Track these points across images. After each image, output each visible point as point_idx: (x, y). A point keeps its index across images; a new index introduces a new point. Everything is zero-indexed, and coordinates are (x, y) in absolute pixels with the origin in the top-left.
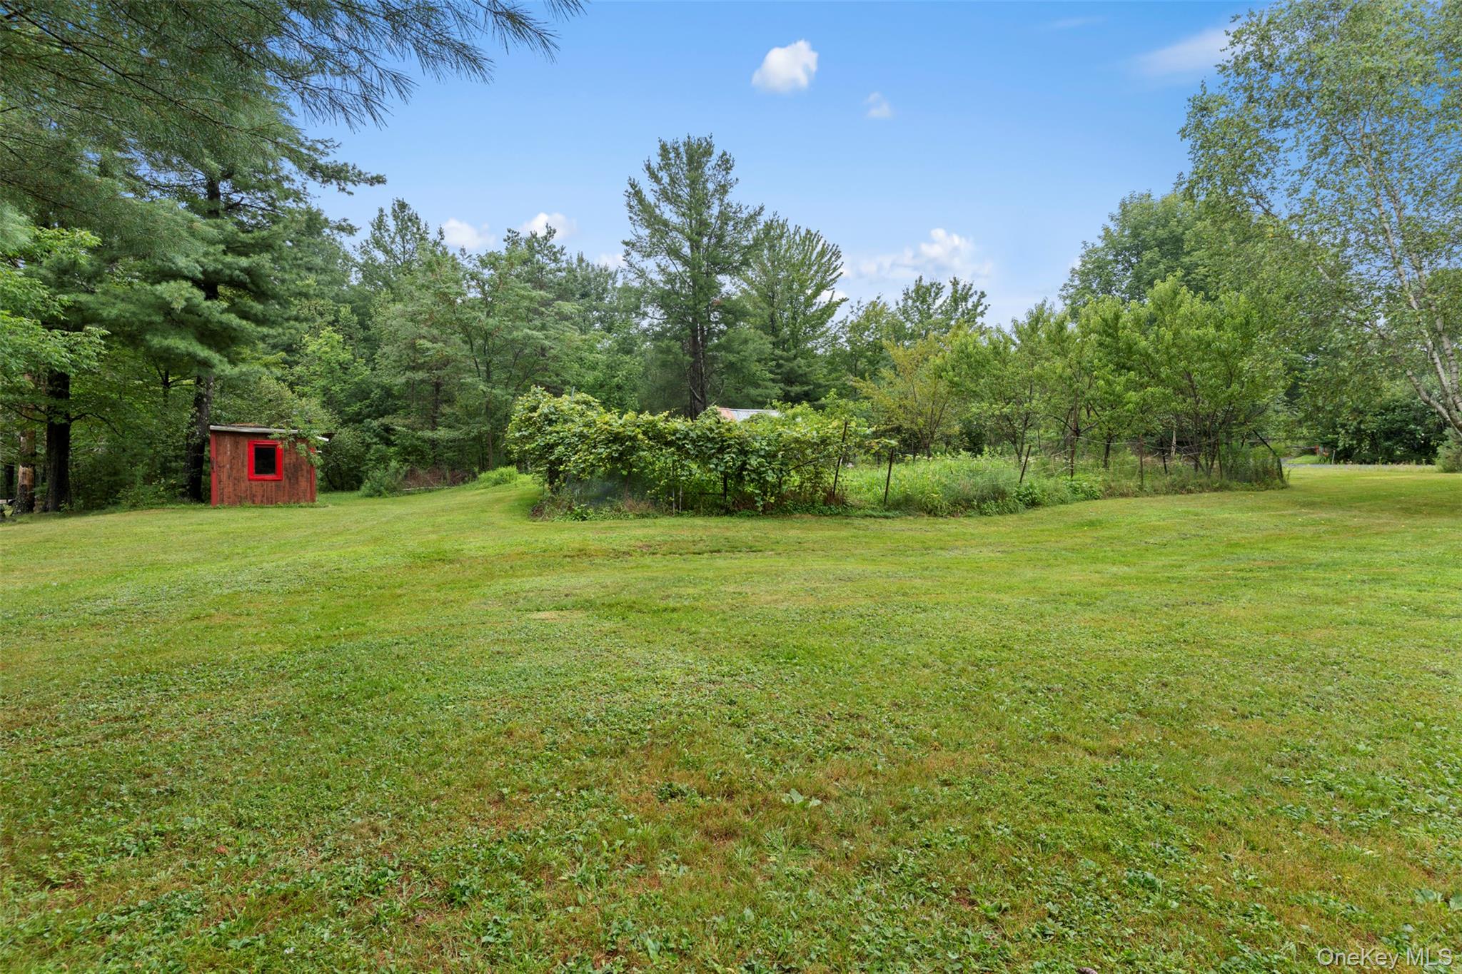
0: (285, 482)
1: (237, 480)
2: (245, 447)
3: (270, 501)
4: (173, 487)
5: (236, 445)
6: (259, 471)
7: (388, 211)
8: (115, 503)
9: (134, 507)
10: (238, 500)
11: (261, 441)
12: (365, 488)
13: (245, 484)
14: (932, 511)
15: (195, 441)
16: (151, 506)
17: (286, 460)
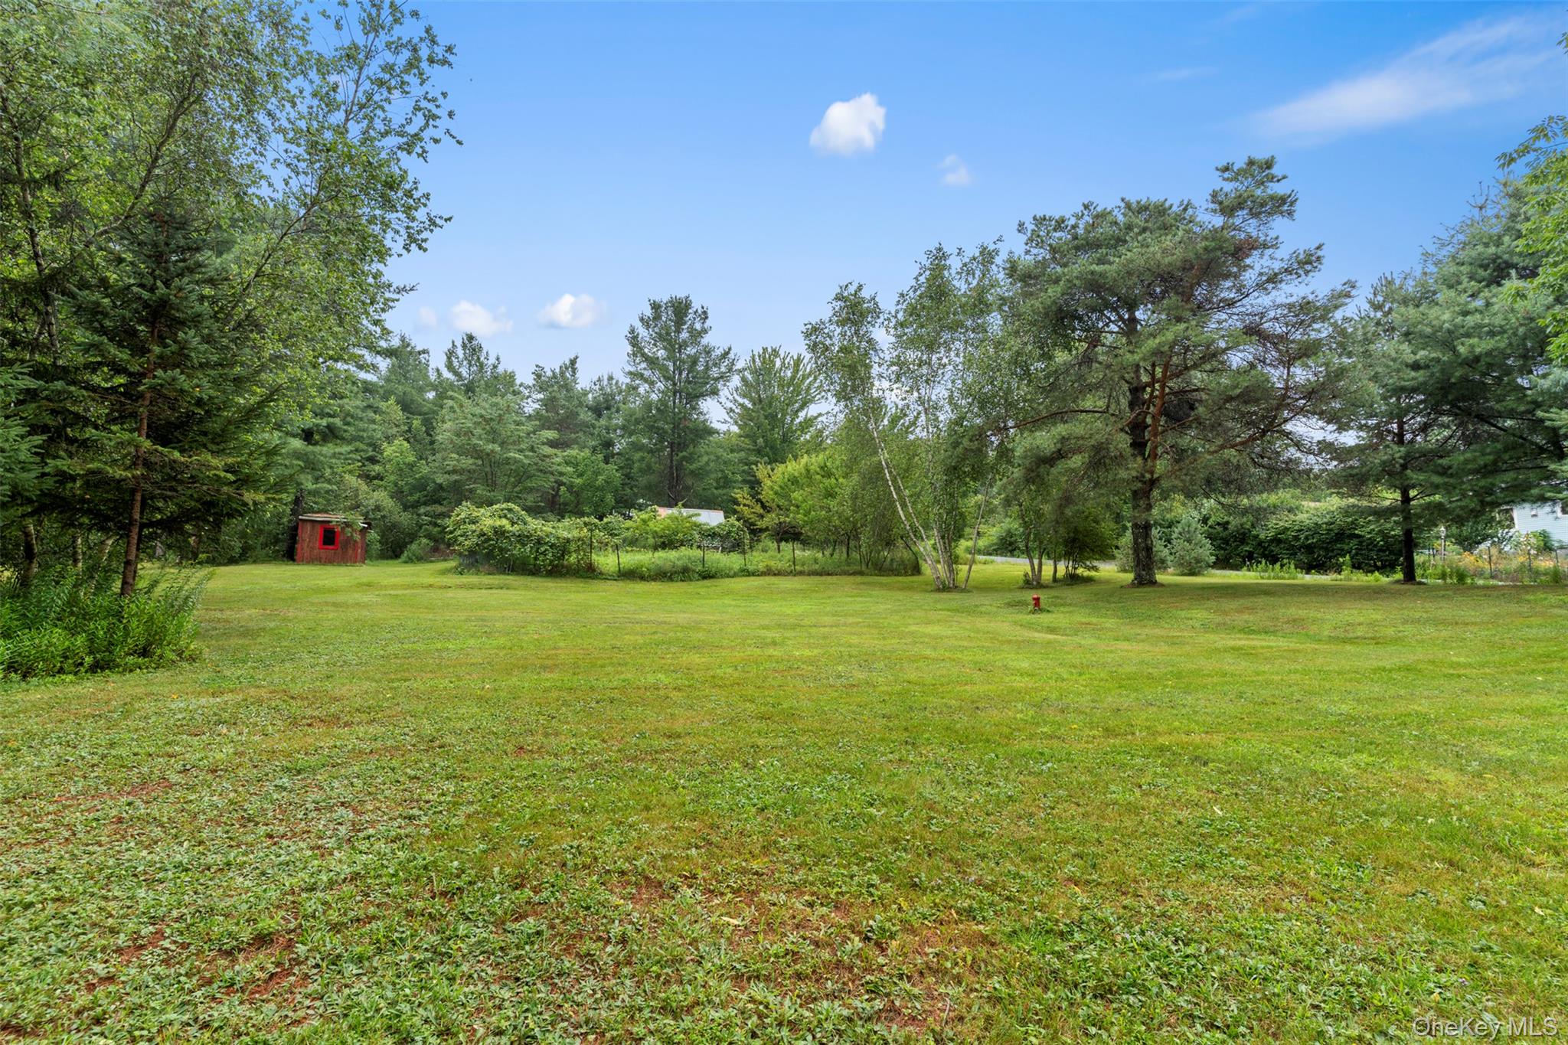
0: (339, 551)
1: (312, 549)
2: (318, 529)
3: (329, 561)
4: (278, 551)
5: (313, 528)
6: (325, 543)
7: (459, 343)
8: (245, 560)
9: (255, 562)
10: (312, 560)
11: (327, 526)
12: (404, 557)
13: (316, 551)
14: (642, 578)
15: (293, 524)
16: (263, 562)
17: (341, 538)
